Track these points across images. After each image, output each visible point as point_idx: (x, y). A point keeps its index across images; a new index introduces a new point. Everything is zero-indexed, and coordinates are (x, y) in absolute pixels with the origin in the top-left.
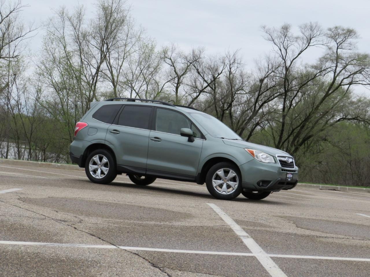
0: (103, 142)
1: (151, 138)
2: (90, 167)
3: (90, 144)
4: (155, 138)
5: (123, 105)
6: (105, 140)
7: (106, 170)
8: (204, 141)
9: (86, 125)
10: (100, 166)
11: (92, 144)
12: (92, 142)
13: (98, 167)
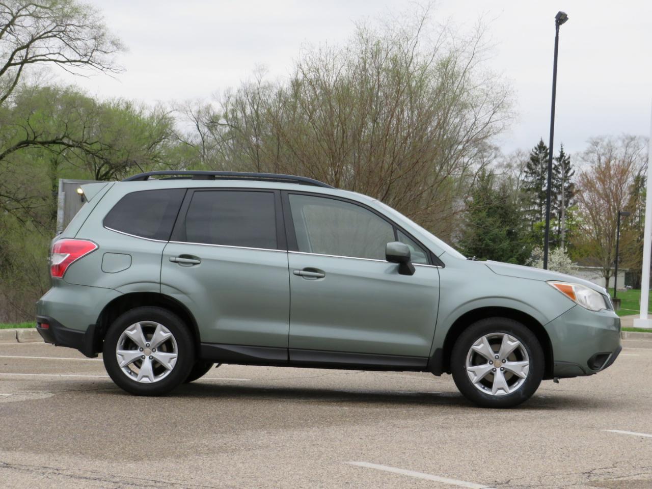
0: (155, 289)
1: (297, 272)
2: (118, 355)
3: (114, 295)
4: (306, 269)
5: (188, 189)
6: (160, 283)
7: (169, 360)
8: (441, 270)
9: (95, 247)
10: (147, 350)
11: (120, 294)
12: (119, 289)
13: (142, 354)
